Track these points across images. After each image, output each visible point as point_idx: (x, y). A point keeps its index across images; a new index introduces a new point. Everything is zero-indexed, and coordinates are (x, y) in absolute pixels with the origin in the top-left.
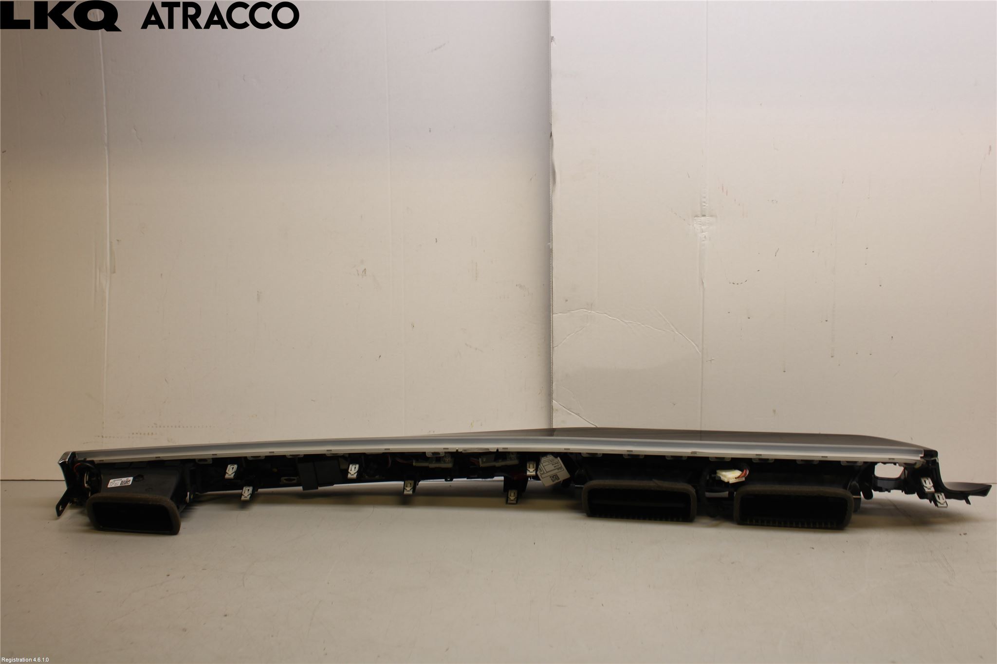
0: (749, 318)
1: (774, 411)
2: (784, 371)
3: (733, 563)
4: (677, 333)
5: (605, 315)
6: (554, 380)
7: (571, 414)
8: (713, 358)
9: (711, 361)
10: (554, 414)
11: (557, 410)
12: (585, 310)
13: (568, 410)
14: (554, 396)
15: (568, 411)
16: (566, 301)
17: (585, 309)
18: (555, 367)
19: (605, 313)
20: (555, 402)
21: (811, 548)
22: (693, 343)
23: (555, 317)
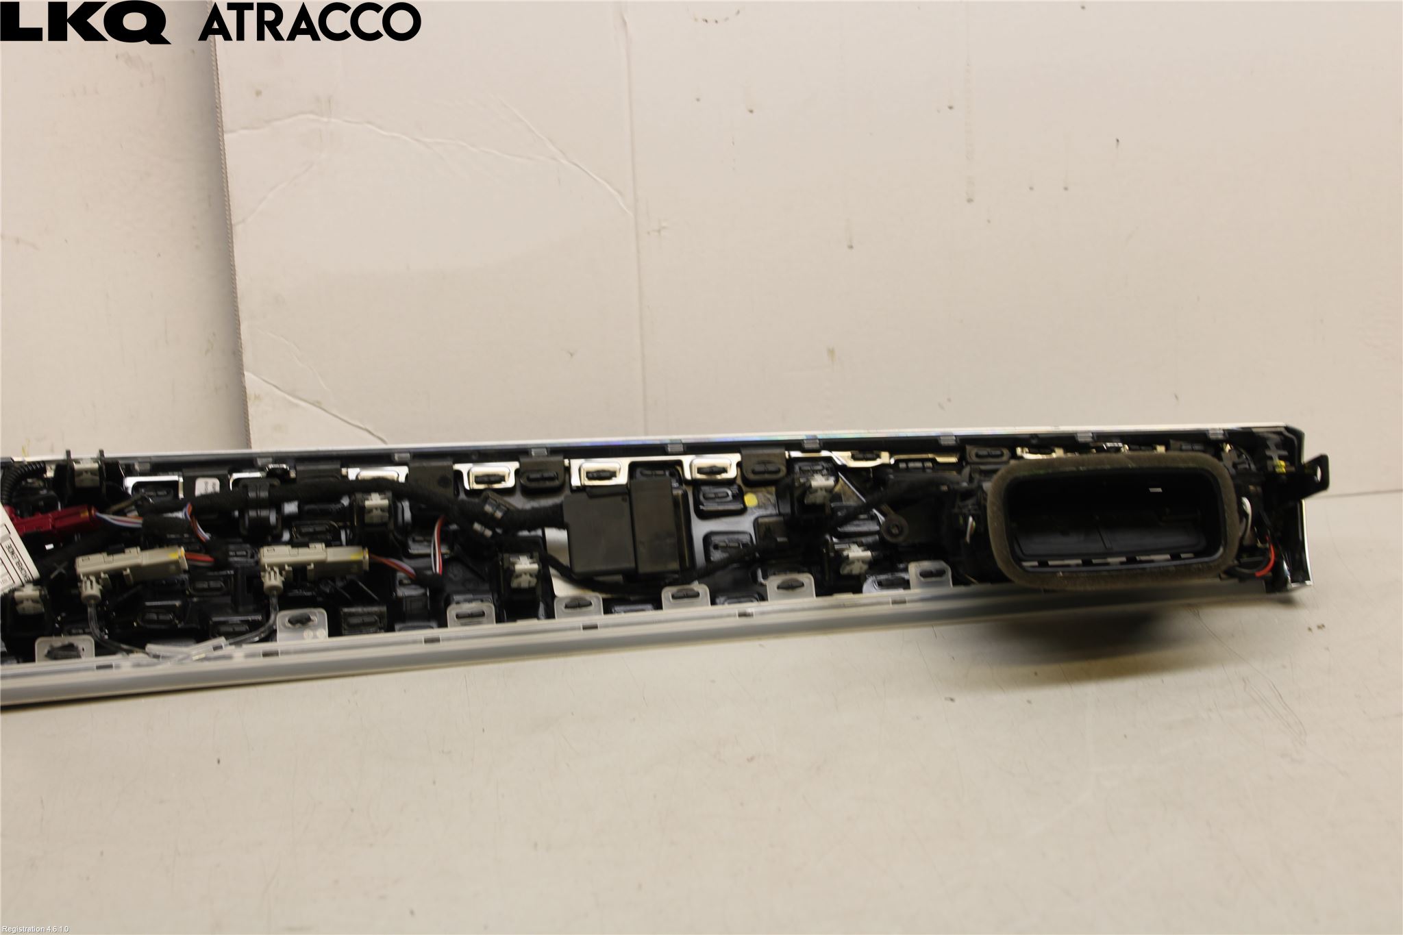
0: (751, 111)
1: (831, 352)
2: (851, 247)
3: (751, 759)
4: (564, 162)
5: (370, 126)
6: (243, 315)
7: (297, 405)
8: (664, 224)
9: (659, 232)
11: (257, 397)
12: (312, 117)
13: (289, 394)
14: (247, 358)
15: (290, 398)
16: (258, 93)
17: (312, 112)
19: (369, 123)
20: (253, 377)
21: (946, 699)
22: (608, 187)
23: (230, 140)
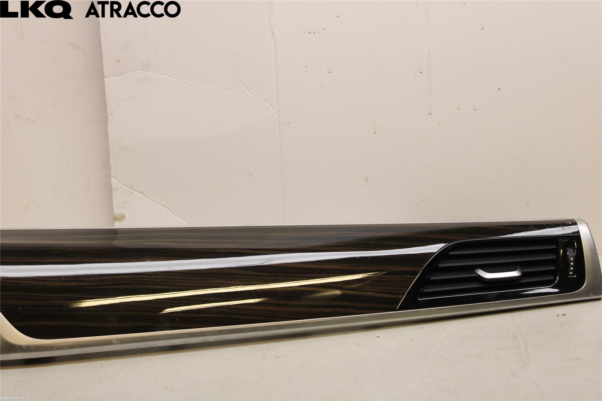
0: (330, 72)
1: (366, 179)
2: (375, 133)
4: (248, 93)
5: (165, 76)
7: (133, 193)
8: (291, 120)
9: (289, 123)
10: (114, 195)
11: (116, 189)
13: (130, 189)
14: (113, 172)
16: (119, 61)
17: (141, 70)
18: (111, 140)
19: (165, 74)
20: (115, 181)
22: (267, 104)
23: (107, 81)
